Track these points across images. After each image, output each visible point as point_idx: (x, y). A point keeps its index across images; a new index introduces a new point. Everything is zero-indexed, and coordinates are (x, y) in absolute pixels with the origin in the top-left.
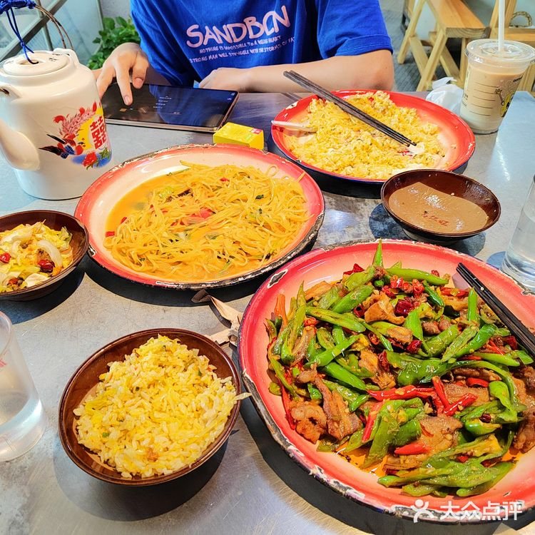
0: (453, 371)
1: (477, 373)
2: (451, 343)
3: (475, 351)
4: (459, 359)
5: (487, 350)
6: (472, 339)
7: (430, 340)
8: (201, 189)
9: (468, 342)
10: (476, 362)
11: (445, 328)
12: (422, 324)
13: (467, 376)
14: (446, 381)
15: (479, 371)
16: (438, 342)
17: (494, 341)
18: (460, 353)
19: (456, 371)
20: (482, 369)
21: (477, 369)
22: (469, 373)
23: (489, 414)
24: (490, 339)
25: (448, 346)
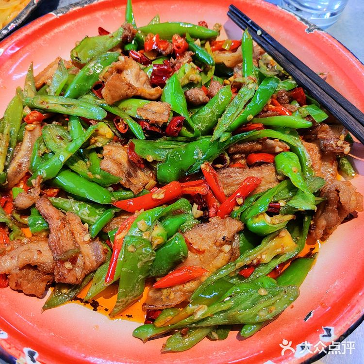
0: (227, 150)
1: (259, 146)
2: (223, 112)
3: (255, 117)
4: (234, 131)
5: (270, 112)
6: (249, 101)
7: (197, 113)
9: (245, 106)
10: (257, 133)
11: (215, 92)
12: (185, 93)
13: (247, 153)
14: (219, 166)
15: (261, 143)
16: (206, 113)
17: (278, 99)
18: (236, 122)
19: (232, 149)
20: (265, 139)
21: (258, 140)
22: (248, 148)
23: (277, 202)
24: (272, 97)
25: (220, 116)
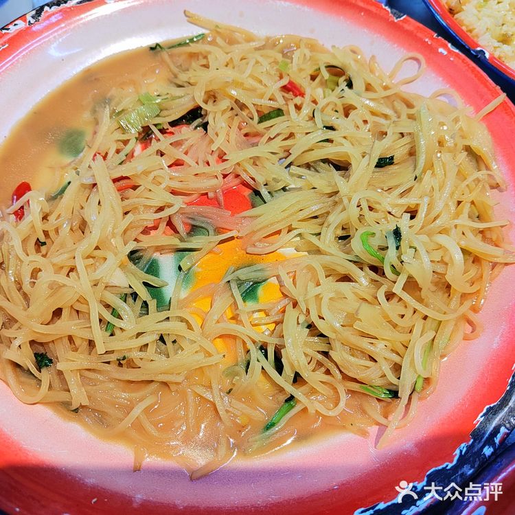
8: (229, 114)
